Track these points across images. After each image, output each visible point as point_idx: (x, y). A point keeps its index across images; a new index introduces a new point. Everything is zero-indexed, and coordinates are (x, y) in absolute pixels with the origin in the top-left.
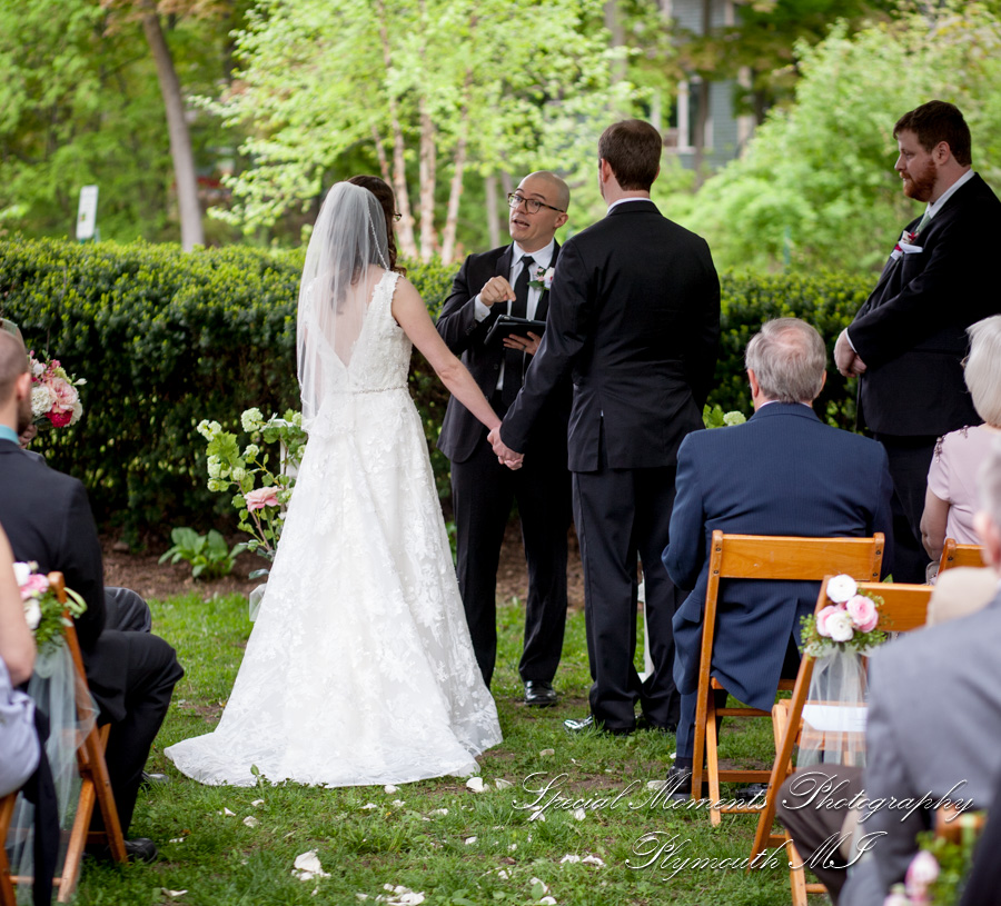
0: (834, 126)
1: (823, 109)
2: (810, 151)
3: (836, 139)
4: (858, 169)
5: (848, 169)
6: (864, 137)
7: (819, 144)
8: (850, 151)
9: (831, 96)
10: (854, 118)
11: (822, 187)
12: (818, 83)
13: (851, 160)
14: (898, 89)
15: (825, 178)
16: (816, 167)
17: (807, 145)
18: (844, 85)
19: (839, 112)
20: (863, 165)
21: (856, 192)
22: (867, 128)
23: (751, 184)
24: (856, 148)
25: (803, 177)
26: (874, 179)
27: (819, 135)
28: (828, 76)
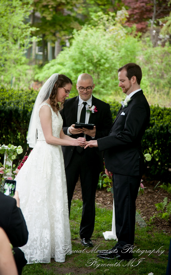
0: (81, 53)
1: (79, 48)
2: (74, 59)
3: (82, 57)
4: (87, 65)
5: (84, 65)
6: (89, 57)
7: (77, 57)
8: (85, 60)
9: (81, 45)
10: (87, 52)
11: (77, 69)
12: (78, 42)
13: (85, 62)
14: (98, 45)
15: (78, 67)
16: (76, 64)
17: (74, 57)
18: (84, 42)
19: (83, 50)
20: (88, 64)
21: (86, 71)
22: (90, 54)
23: (59, 67)
24: (87, 59)
25: (72, 66)
26: (91, 68)
27: (77, 55)
28: (81, 40)
